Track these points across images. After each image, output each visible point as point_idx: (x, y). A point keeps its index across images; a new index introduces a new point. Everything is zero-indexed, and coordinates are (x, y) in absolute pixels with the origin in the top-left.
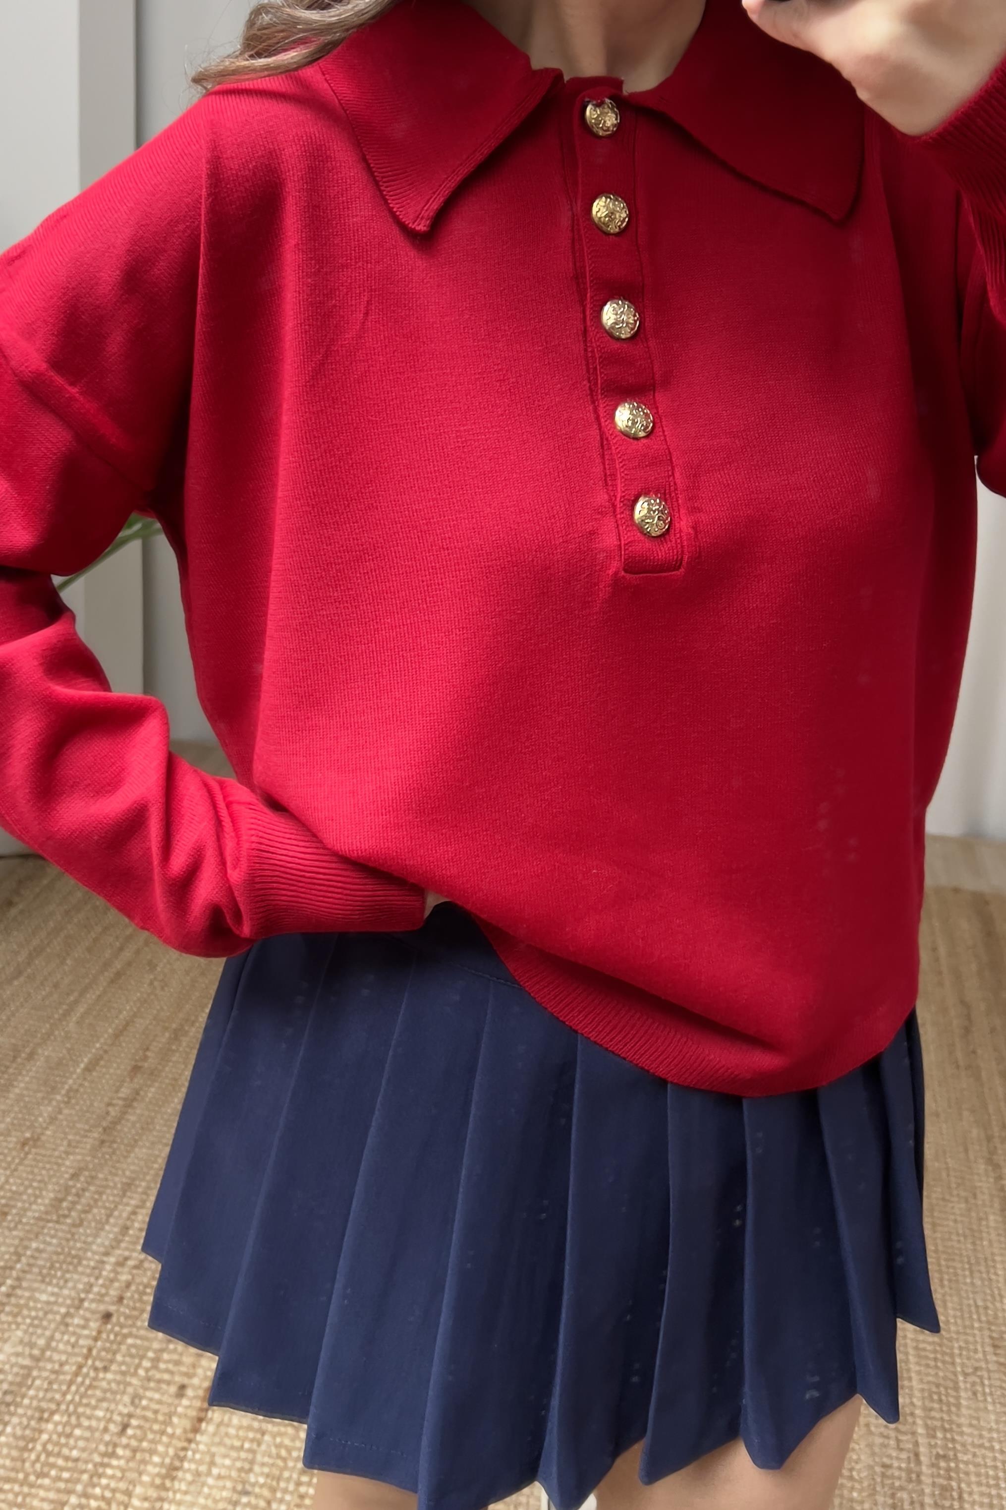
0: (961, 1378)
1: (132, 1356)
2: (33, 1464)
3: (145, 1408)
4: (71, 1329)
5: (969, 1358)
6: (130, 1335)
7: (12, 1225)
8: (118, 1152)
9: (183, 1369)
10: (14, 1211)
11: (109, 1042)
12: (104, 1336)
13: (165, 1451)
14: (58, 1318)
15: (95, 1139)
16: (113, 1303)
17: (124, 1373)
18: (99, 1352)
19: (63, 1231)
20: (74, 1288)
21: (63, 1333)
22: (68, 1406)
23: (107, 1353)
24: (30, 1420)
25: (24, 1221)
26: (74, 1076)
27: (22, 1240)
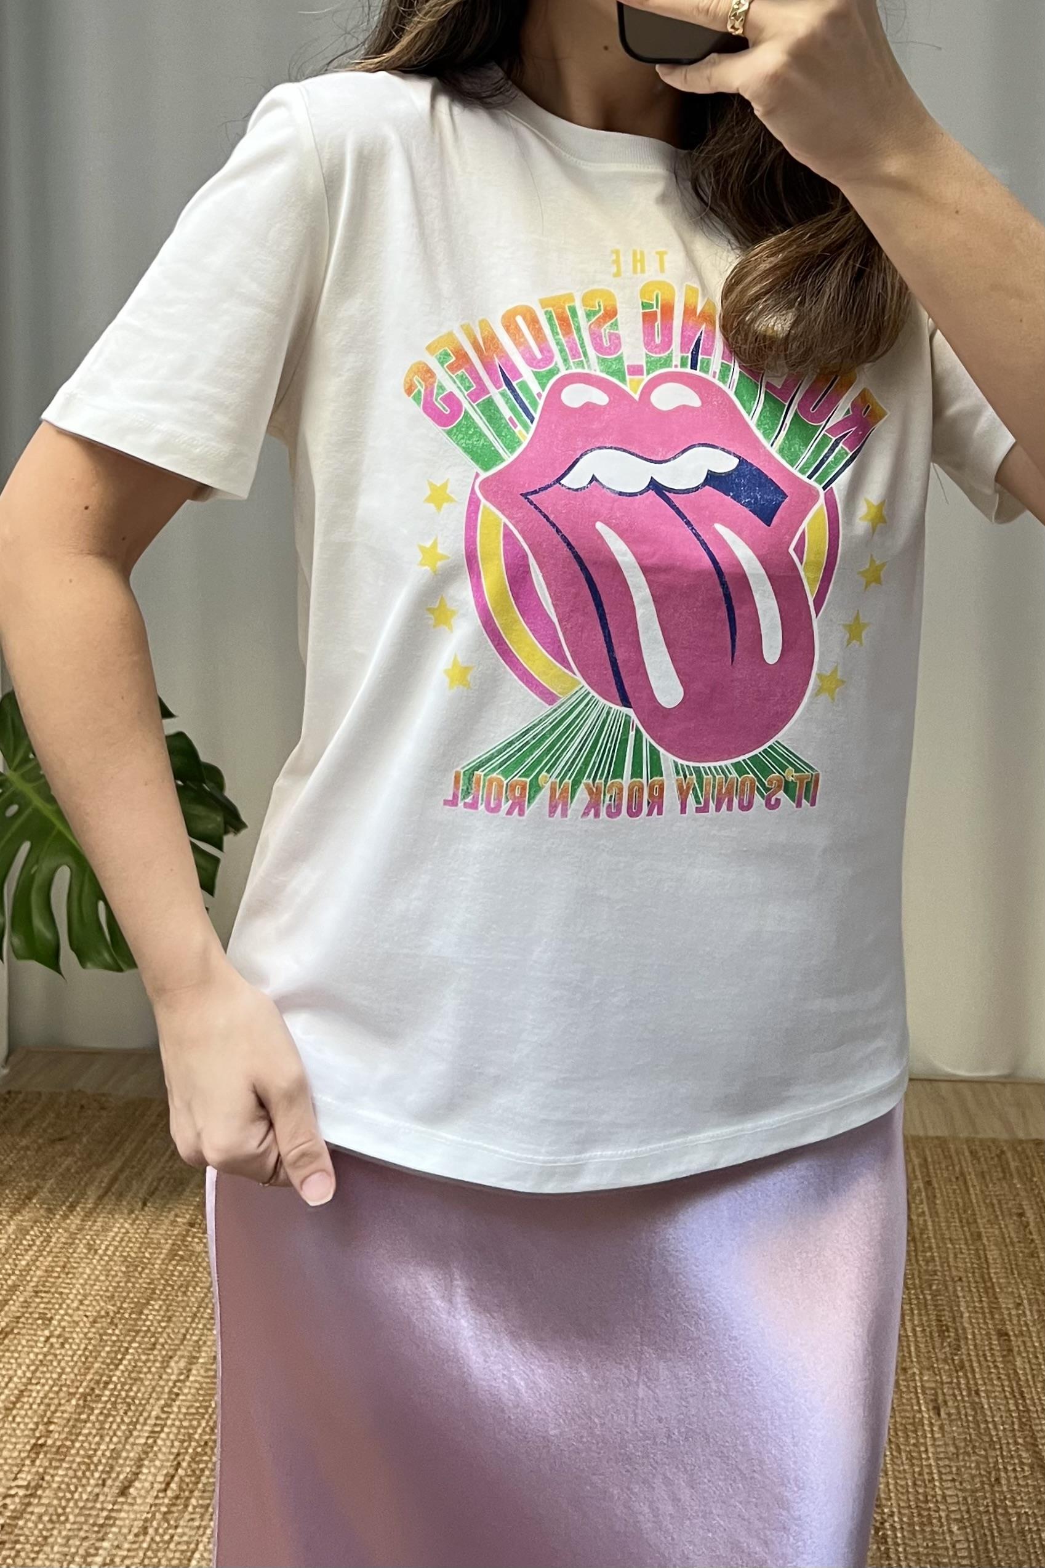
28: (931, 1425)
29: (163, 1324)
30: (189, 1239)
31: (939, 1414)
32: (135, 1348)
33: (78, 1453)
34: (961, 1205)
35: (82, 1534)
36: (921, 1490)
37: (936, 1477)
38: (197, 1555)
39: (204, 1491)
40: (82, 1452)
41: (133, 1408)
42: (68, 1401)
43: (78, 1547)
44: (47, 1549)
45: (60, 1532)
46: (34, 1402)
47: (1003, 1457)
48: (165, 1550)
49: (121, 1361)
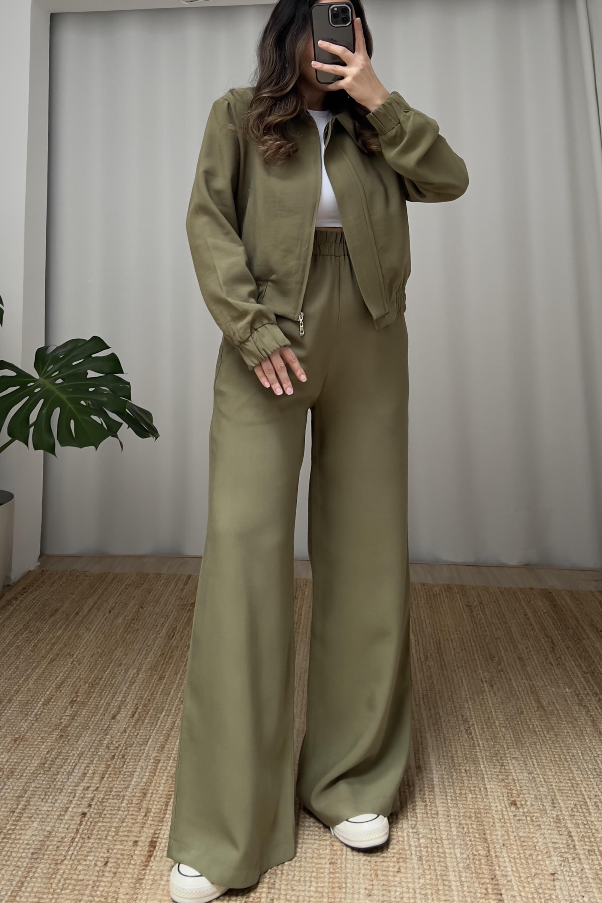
0: (588, 800)
1: (103, 831)
2: (57, 884)
3: (116, 854)
4: (64, 821)
5: (590, 791)
6: (99, 821)
7: (18, 777)
8: (71, 740)
9: (134, 834)
10: (18, 771)
11: (54, 691)
12: (84, 823)
13: (133, 871)
14: (55, 817)
15: (57, 735)
16: (86, 808)
17: (100, 839)
18: (83, 830)
19: (49, 778)
20: (61, 802)
21: (61, 824)
22: (71, 856)
23: (88, 831)
24: (50, 865)
25: (25, 775)
26: (38, 708)
27: (26, 783)
28: (489, 692)
29: (124, 657)
30: (132, 625)
31: (493, 688)
32: (113, 666)
33: (91, 704)
34: (497, 612)
35: (97, 733)
36: (486, 716)
37: (493, 710)
38: (150, 740)
39: (151, 717)
40: (93, 704)
41: (114, 687)
42: (85, 685)
43: (96, 738)
44: (83, 738)
45: (87, 732)
46: (69, 685)
47: (524, 704)
48: (137, 737)
49: (106, 670)
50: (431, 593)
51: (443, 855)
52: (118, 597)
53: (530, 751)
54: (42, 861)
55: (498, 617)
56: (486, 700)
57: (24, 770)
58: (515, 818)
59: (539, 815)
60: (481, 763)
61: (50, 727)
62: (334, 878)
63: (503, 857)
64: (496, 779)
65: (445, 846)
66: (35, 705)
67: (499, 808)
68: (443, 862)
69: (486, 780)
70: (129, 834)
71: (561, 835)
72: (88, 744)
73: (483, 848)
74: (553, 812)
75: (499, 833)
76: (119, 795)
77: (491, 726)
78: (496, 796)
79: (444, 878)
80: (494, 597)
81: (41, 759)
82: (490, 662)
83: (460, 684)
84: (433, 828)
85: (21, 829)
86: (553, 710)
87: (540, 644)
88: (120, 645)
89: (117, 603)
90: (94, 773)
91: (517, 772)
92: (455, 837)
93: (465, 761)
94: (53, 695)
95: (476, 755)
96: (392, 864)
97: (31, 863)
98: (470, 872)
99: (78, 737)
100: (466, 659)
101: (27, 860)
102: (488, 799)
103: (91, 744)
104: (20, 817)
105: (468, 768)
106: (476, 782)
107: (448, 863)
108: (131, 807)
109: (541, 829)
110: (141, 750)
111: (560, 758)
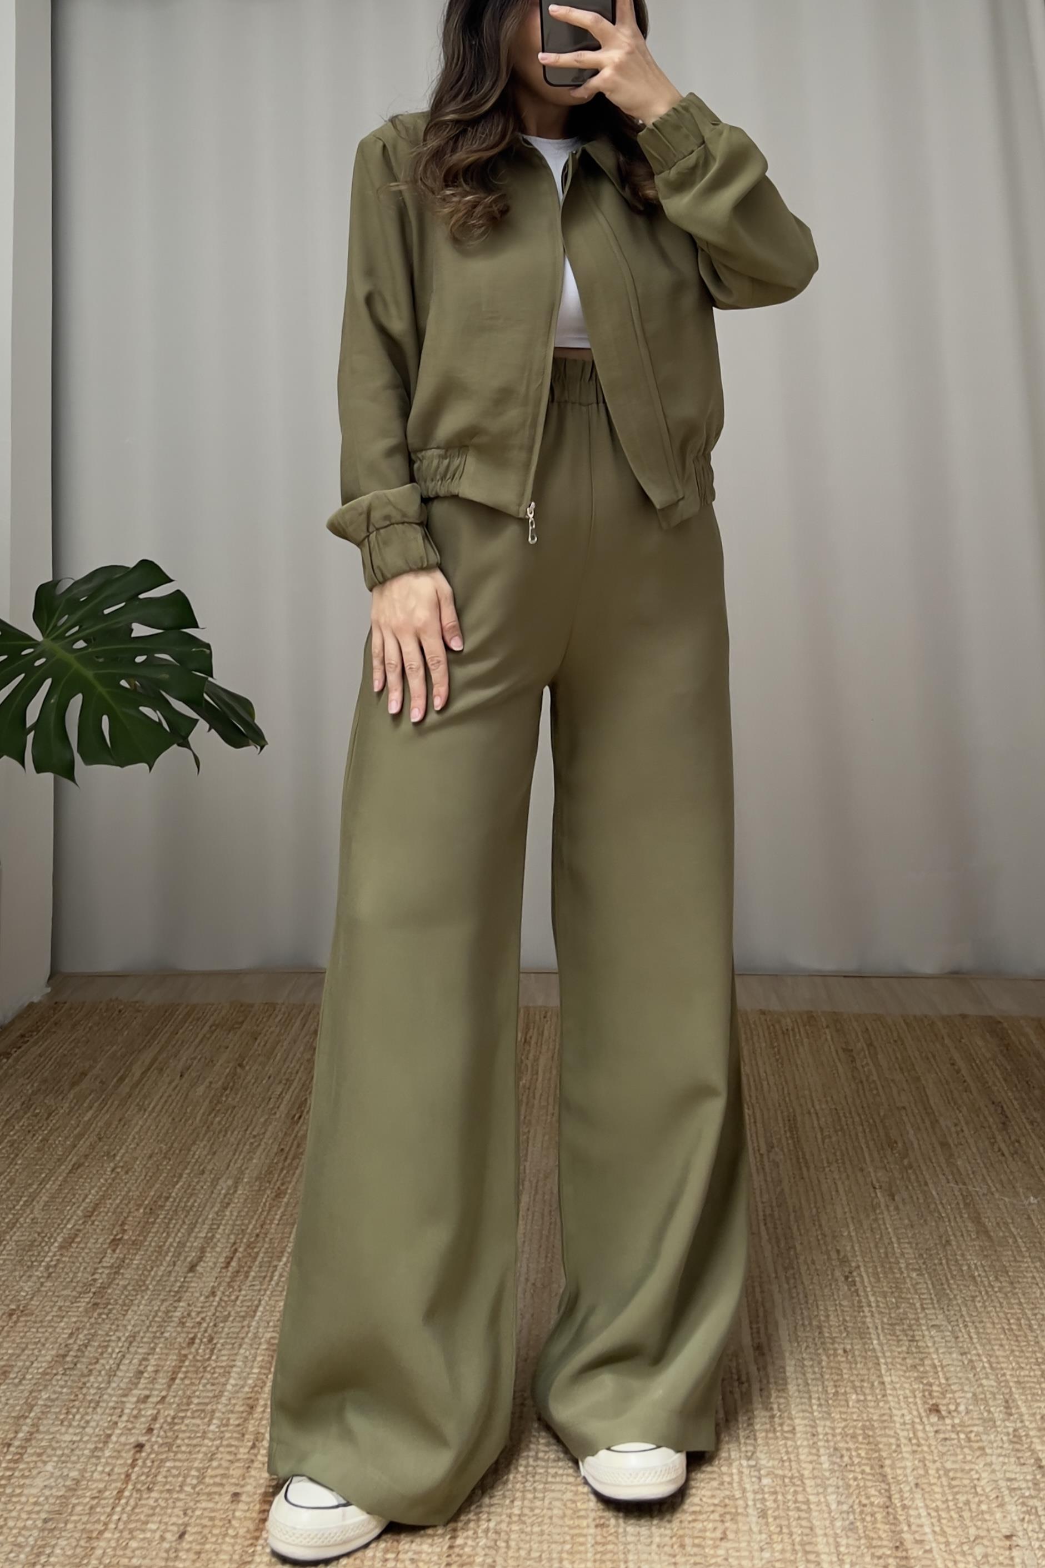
1: (174, 1476)
3: (199, 1517)
4: (103, 1460)
6: (167, 1460)
7: (17, 1381)
8: (114, 1311)
9: (233, 1481)
10: (16, 1369)
11: (80, 1222)
12: (140, 1462)
13: (232, 1548)
14: (86, 1452)
15: (88, 1303)
16: (143, 1435)
17: (168, 1491)
18: (139, 1476)
19: (72, 1381)
20: (97, 1425)
21: (97, 1465)
22: (117, 1524)
23: (148, 1477)
24: (78, 1541)
25: (29, 1377)
26: (50, 1254)
27: (31, 1392)
28: (887, 1206)
29: (209, 1157)
30: (224, 1099)
31: (894, 1200)
32: (189, 1174)
33: (150, 1245)
34: (900, 1060)
35: (161, 1297)
36: (882, 1251)
37: (894, 1240)
38: (261, 1309)
39: (260, 1267)
40: (153, 1244)
41: (191, 1213)
42: (137, 1210)
43: (159, 1307)
44: (135, 1308)
45: (143, 1297)
46: (108, 1212)
47: (951, 1227)
48: (235, 1304)
49: (177, 1182)
50: (777, 1027)
51: (804, 1507)
52: (197, 1047)
53: (964, 1313)
54: (63, 1534)
55: (901, 1069)
56: (881, 1222)
57: (28, 1368)
58: (938, 1436)
59: (981, 1429)
60: (873, 1336)
61: (75, 1288)
62: (603, 1553)
63: (917, 1508)
64: (901, 1365)
65: (809, 1490)
66: (46, 1249)
67: (908, 1418)
68: (804, 1518)
69: (883, 1367)
70: (224, 1481)
71: (1024, 1464)
72: (143, 1318)
73: (880, 1491)
74: (1008, 1424)
75: (909, 1464)
76: (203, 1411)
77: (891, 1268)
78: (901, 1397)
79: (808, 1548)
80: (895, 1034)
81: (59, 1348)
82: (889, 1152)
83: (834, 1193)
84: (785, 1458)
85: (23, 1477)
86: (1005, 1237)
87: (981, 1117)
88: (201, 1136)
89: (195, 1058)
90: (156, 1372)
91: (941, 1351)
92: (827, 1474)
93: (845, 1335)
94: (79, 1230)
95: (864, 1323)
96: (710, 1526)
97: (43, 1538)
98: (856, 1536)
99: (127, 1306)
100: (843, 1148)
101: (35, 1533)
102: (887, 1402)
103: (151, 1318)
104: (22, 1454)
105: (849, 1347)
106: (864, 1372)
107: (814, 1522)
108: (227, 1431)
109: (987, 1455)
110: (243, 1327)
111: (1020, 1325)
